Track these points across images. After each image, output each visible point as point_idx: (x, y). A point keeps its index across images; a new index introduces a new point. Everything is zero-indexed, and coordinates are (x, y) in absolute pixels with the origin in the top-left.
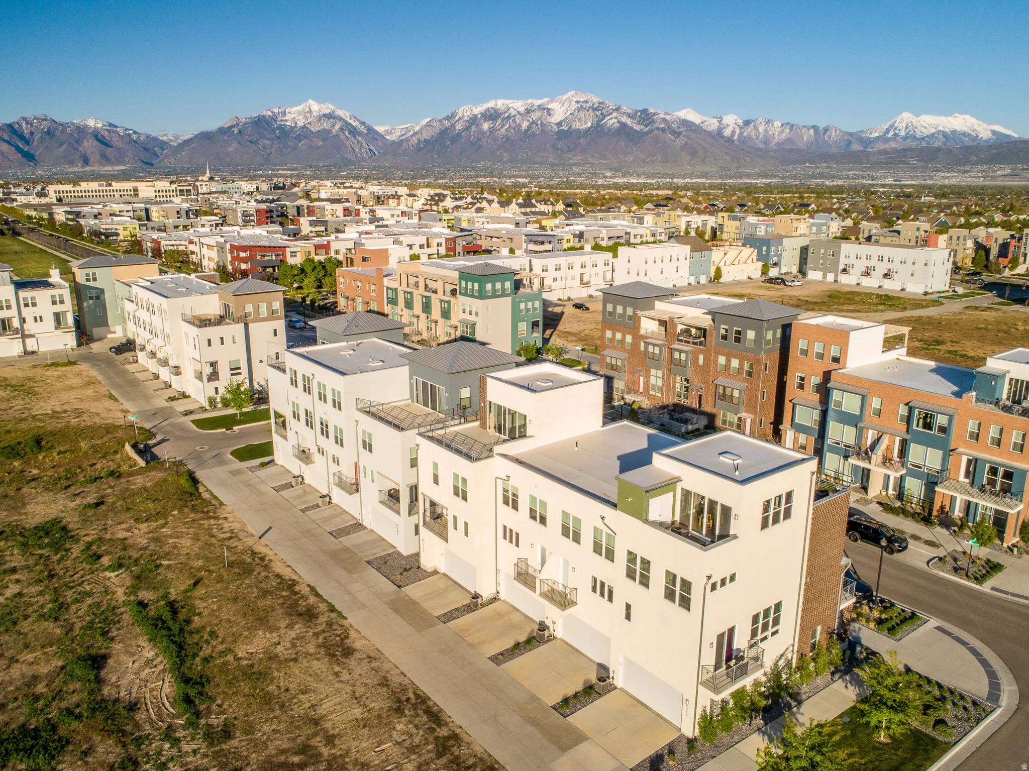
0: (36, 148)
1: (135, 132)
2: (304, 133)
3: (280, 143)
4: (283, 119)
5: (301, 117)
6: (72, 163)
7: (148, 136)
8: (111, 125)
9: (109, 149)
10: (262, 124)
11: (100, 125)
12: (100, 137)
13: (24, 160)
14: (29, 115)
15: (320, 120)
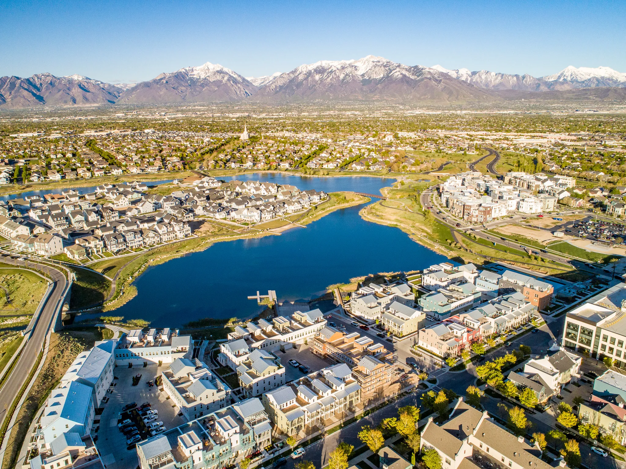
0: (44, 93)
1: (102, 83)
2: (205, 83)
3: (191, 89)
4: (192, 74)
5: (203, 73)
6: (66, 102)
7: (109, 85)
8: (87, 78)
9: (88, 93)
10: (180, 77)
11: (80, 79)
12: (82, 86)
13: (37, 101)
14: (39, 73)
15: (215, 74)
